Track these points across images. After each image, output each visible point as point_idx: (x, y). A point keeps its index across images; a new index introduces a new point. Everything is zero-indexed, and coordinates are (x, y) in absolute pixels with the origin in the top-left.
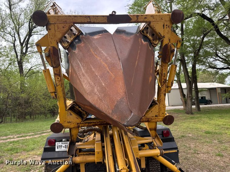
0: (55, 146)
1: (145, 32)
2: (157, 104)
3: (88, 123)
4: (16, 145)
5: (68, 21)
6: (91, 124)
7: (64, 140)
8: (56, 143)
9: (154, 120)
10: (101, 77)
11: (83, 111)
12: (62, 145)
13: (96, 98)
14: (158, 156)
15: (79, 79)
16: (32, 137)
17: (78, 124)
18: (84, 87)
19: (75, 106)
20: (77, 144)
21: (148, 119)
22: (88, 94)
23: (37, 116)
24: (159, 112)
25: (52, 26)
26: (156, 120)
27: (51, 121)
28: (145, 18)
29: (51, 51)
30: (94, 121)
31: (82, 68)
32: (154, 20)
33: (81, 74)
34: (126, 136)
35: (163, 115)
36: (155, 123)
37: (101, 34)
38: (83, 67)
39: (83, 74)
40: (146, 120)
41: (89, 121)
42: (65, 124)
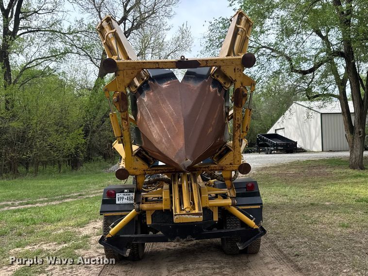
0: (116, 198)
1: (215, 75)
2: (231, 151)
3: (156, 170)
4: (26, 215)
5: (137, 67)
6: (159, 171)
7: (126, 191)
8: (117, 194)
9: (228, 169)
10: (168, 130)
11: (150, 157)
12: (124, 196)
13: (164, 146)
14: (229, 206)
15: (149, 129)
16: (46, 204)
17: (144, 170)
18: (154, 136)
19: (142, 152)
20: (142, 193)
21: (222, 167)
22: (157, 143)
23: (40, 167)
24: (234, 159)
25: (121, 72)
26: (231, 169)
27: (72, 177)
28: (215, 62)
29: (120, 97)
30: (162, 168)
31: (151, 118)
32: (224, 64)
33: (151, 124)
34: (195, 184)
35: (238, 163)
36: (230, 172)
37: (169, 82)
38: (153, 118)
39: (152, 124)
40: (220, 168)
41: (156, 168)
42: (131, 171)
